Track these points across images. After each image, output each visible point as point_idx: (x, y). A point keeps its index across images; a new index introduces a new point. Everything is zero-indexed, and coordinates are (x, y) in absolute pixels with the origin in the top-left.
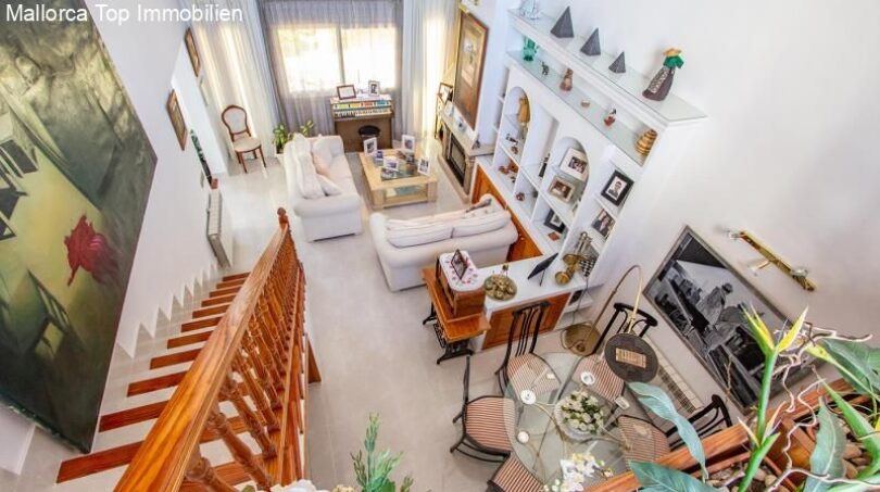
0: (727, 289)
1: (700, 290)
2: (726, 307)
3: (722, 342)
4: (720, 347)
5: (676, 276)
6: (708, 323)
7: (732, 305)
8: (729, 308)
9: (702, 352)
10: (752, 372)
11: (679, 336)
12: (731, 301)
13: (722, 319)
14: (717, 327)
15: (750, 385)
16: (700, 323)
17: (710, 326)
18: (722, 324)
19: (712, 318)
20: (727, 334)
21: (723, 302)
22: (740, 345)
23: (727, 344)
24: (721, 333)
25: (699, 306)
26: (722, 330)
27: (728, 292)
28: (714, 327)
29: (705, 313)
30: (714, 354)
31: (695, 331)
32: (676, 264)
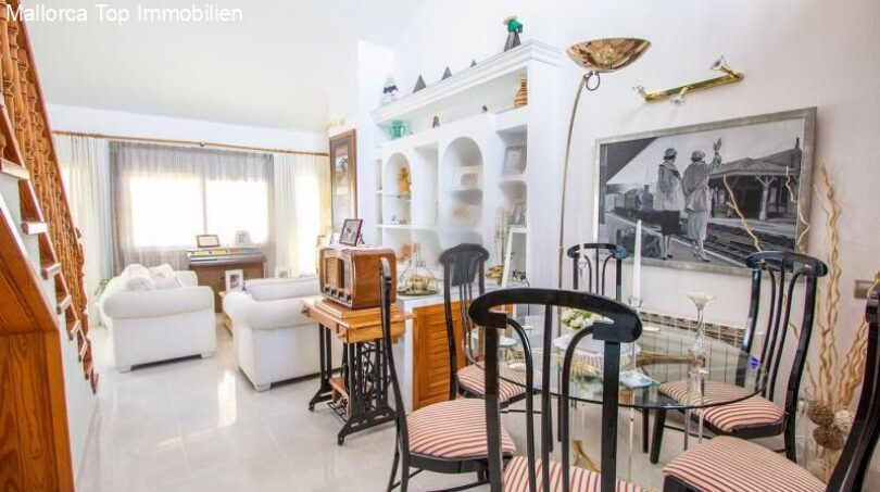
0: (670, 156)
1: (647, 187)
2: (682, 175)
3: (707, 218)
4: (710, 226)
5: (616, 199)
6: (678, 213)
7: (686, 167)
8: (685, 173)
9: (696, 257)
10: (763, 215)
11: (661, 266)
12: (682, 164)
13: (688, 193)
14: (690, 206)
15: (774, 233)
16: (671, 223)
17: (683, 215)
18: (693, 197)
19: (678, 202)
20: (705, 204)
21: (676, 173)
22: (727, 197)
23: (713, 214)
24: (698, 209)
25: (657, 207)
26: (697, 204)
27: (673, 157)
28: (687, 210)
29: (669, 206)
30: (711, 242)
31: (674, 239)
32: (608, 187)
